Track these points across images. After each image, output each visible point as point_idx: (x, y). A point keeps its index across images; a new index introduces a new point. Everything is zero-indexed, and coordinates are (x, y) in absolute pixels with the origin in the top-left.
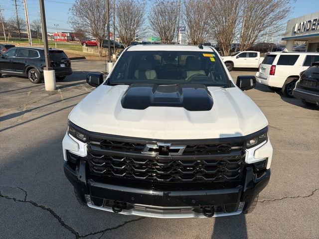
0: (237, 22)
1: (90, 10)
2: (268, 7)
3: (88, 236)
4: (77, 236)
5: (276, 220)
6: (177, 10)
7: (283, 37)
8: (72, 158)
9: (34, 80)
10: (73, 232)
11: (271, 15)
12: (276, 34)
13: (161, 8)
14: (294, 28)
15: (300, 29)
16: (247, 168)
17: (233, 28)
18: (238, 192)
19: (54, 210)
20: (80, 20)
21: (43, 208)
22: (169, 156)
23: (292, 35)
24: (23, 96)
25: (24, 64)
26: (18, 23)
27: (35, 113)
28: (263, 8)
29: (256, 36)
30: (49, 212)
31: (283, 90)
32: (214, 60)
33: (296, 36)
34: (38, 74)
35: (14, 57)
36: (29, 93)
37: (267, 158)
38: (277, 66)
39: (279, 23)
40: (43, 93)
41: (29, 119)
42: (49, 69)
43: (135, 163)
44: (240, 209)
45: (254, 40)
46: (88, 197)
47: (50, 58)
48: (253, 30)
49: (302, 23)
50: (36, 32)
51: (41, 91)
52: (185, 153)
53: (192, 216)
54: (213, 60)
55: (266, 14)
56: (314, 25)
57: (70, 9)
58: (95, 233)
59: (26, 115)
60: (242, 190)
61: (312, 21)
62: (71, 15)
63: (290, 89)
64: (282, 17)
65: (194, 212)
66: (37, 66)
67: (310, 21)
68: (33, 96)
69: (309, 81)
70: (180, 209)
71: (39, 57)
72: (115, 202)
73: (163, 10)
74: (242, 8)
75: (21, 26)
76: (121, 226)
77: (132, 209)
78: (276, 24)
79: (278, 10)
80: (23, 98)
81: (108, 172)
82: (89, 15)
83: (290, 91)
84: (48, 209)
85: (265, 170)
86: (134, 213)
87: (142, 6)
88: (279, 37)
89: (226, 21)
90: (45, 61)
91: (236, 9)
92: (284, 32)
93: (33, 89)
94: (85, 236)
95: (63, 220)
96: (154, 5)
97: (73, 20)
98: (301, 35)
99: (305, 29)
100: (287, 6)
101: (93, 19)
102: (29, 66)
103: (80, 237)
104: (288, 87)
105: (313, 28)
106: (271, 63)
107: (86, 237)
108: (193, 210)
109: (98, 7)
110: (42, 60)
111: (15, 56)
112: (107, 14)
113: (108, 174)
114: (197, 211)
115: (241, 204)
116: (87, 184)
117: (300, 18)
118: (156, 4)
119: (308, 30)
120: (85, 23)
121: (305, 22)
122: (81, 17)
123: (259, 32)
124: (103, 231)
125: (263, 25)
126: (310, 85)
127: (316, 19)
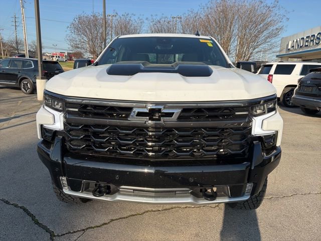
0: (232, 40)
1: (88, 29)
2: (261, 25)
3: (66, 235)
4: (52, 235)
5: (288, 217)
6: (173, 28)
7: (278, 54)
8: (47, 134)
9: (26, 91)
10: (47, 230)
11: (265, 33)
12: (271, 51)
13: (157, 27)
14: (288, 45)
15: (293, 46)
16: (254, 142)
17: (228, 46)
18: (244, 169)
19: (28, 208)
20: (78, 38)
21: (16, 206)
22: (162, 122)
23: (286, 52)
24: (13, 105)
25: (17, 75)
26: (17, 43)
27: (22, 119)
28: (256, 26)
29: (251, 53)
30: (22, 210)
31: (281, 100)
32: (212, 46)
33: (291, 52)
34: (31, 84)
35: (8, 68)
36: (20, 102)
37: (277, 132)
38: (274, 75)
39: (273, 41)
40: (35, 102)
41: (16, 124)
42: (42, 78)
43: (120, 133)
44: (248, 194)
45: (249, 57)
46: (64, 180)
47: (43, 68)
48: (248, 47)
49: (295, 41)
50: (35, 52)
51: (33, 101)
52: (180, 118)
53: (190, 200)
54: (210, 45)
55: (260, 32)
56: (306, 41)
57: (68, 27)
58: (74, 232)
59: (13, 120)
60: (249, 167)
61: (305, 38)
62: (69, 32)
63: (288, 99)
64: (276, 35)
65: (192, 196)
66: (30, 76)
67: (303, 38)
68: (24, 104)
69: (308, 86)
70: (175, 191)
71: (33, 67)
72: (96, 185)
73: (160, 29)
74: (237, 26)
75: (20, 46)
76: (106, 224)
77: (117, 194)
78: (270, 42)
79: (271, 28)
80: (13, 106)
81: (89, 148)
82: (86, 33)
83: (288, 101)
84: (21, 208)
85: (274, 148)
86: (119, 198)
87: (140, 24)
88: (273, 54)
89: (221, 39)
90: (38, 71)
91: (231, 28)
92: (279, 49)
93: (24, 99)
94: (61, 235)
95: (37, 218)
96: (151, 24)
97: (71, 38)
98: (295, 52)
99: (298, 46)
100: (280, 24)
101: (90, 37)
102: (22, 77)
103: (55, 236)
104: (286, 96)
105: (306, 44)
106: (268, 72)
107: (63, 236)
108: (191, 193)
109: (95, 25)
110: (36, 70)
111: (8, 66)
112: (104, 32)
113: (89, 150)
114: (196, 195)
115: (249, 187)
116: (63, 163)
117: (293, 36)
118: (153, 23)
119: (301, 47)
120: (82, 40)
121: (298, 40)
122: (79, 34)
123: (254, 49)
124: (83, 230)
125: (258, 43)
126: (308, 90)
127: (309, 36)
